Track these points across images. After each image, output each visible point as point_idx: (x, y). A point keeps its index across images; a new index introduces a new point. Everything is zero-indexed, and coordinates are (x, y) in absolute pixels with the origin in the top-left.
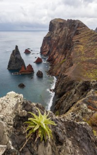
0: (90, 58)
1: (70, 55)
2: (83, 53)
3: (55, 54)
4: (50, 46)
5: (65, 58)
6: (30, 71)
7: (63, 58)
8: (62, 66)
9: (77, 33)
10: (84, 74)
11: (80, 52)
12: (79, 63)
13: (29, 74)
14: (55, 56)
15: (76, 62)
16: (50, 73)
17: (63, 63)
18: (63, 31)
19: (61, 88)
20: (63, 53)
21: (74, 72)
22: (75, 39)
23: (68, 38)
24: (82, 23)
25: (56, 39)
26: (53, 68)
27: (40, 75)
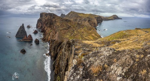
0: (63, 28)
1: (53, 27)
2: (59, 26)
3: (45, 28)
4: (42, 24)
5: (51, 30)
6: (30, 39)
7: (50, 29)
8: (51, 34)
9: (54, 18)
10: (64, 36)
11: (58, 26)
12: (59, 31)
13: (29, 41)
14: (45, 29)
15: (58, 31)
16: (44, 40)
17: (50, 32)
18: (47, 17)
19: (54, 50)
20: (49, 27)
21: (58, 37)
22: (54, 20)
23: (50, 20)
24: (55, 14)
25: (44, 20)
26: (45, 36)
27: (37, 42)
